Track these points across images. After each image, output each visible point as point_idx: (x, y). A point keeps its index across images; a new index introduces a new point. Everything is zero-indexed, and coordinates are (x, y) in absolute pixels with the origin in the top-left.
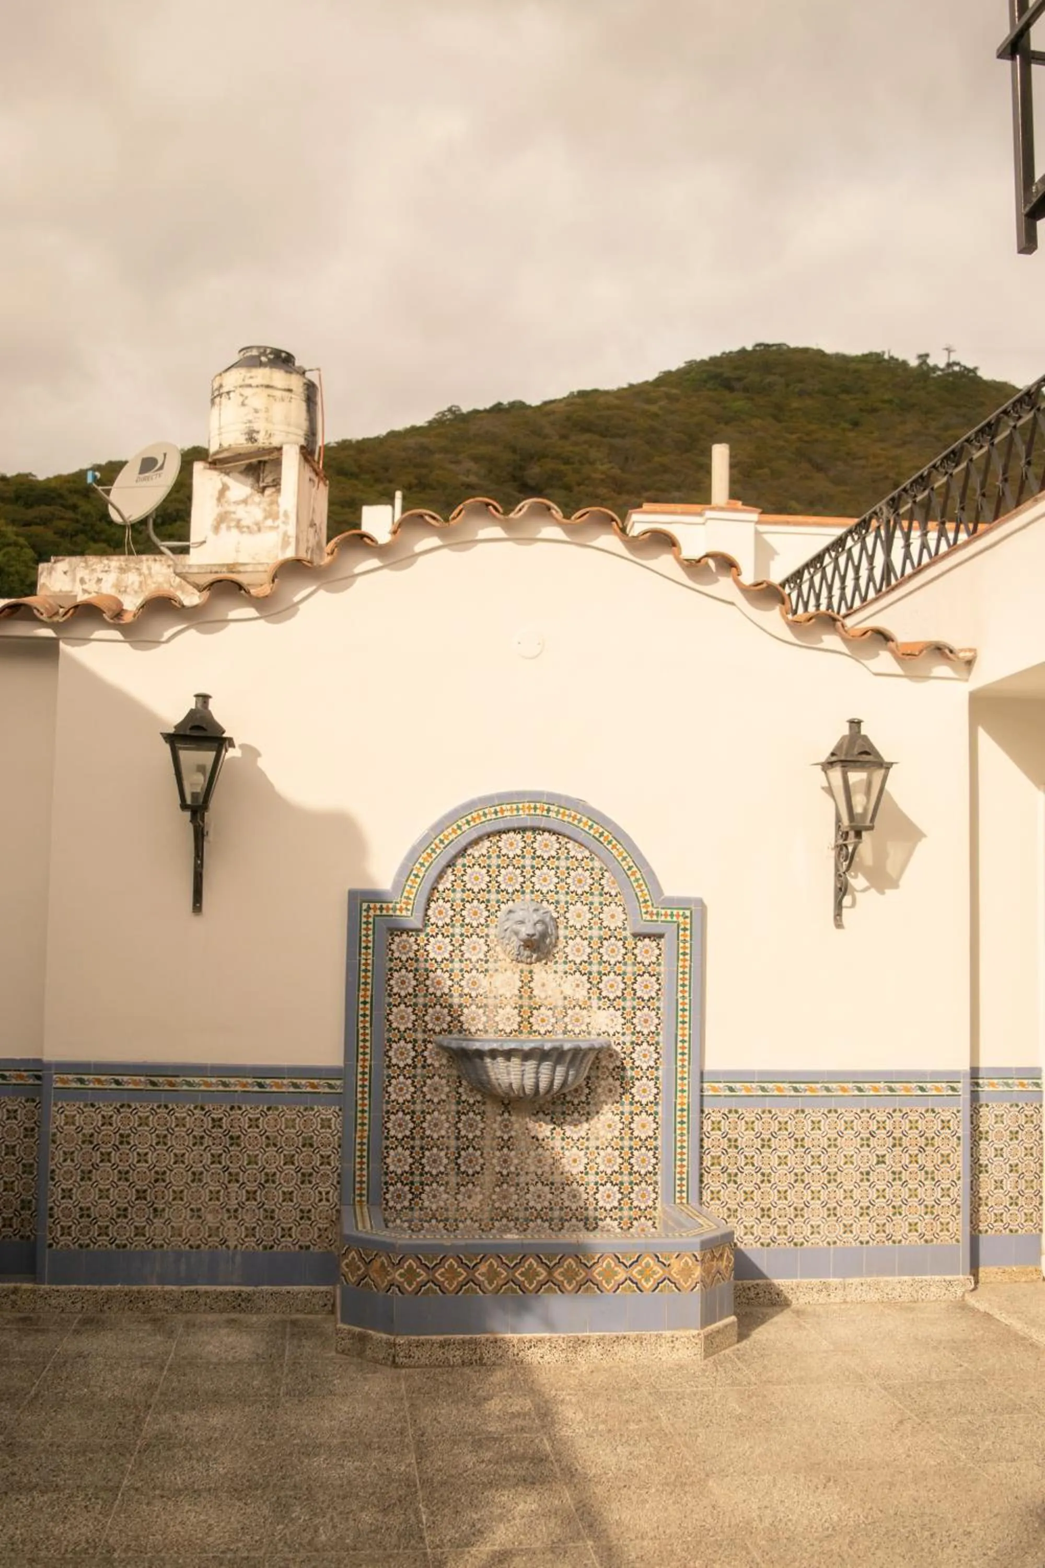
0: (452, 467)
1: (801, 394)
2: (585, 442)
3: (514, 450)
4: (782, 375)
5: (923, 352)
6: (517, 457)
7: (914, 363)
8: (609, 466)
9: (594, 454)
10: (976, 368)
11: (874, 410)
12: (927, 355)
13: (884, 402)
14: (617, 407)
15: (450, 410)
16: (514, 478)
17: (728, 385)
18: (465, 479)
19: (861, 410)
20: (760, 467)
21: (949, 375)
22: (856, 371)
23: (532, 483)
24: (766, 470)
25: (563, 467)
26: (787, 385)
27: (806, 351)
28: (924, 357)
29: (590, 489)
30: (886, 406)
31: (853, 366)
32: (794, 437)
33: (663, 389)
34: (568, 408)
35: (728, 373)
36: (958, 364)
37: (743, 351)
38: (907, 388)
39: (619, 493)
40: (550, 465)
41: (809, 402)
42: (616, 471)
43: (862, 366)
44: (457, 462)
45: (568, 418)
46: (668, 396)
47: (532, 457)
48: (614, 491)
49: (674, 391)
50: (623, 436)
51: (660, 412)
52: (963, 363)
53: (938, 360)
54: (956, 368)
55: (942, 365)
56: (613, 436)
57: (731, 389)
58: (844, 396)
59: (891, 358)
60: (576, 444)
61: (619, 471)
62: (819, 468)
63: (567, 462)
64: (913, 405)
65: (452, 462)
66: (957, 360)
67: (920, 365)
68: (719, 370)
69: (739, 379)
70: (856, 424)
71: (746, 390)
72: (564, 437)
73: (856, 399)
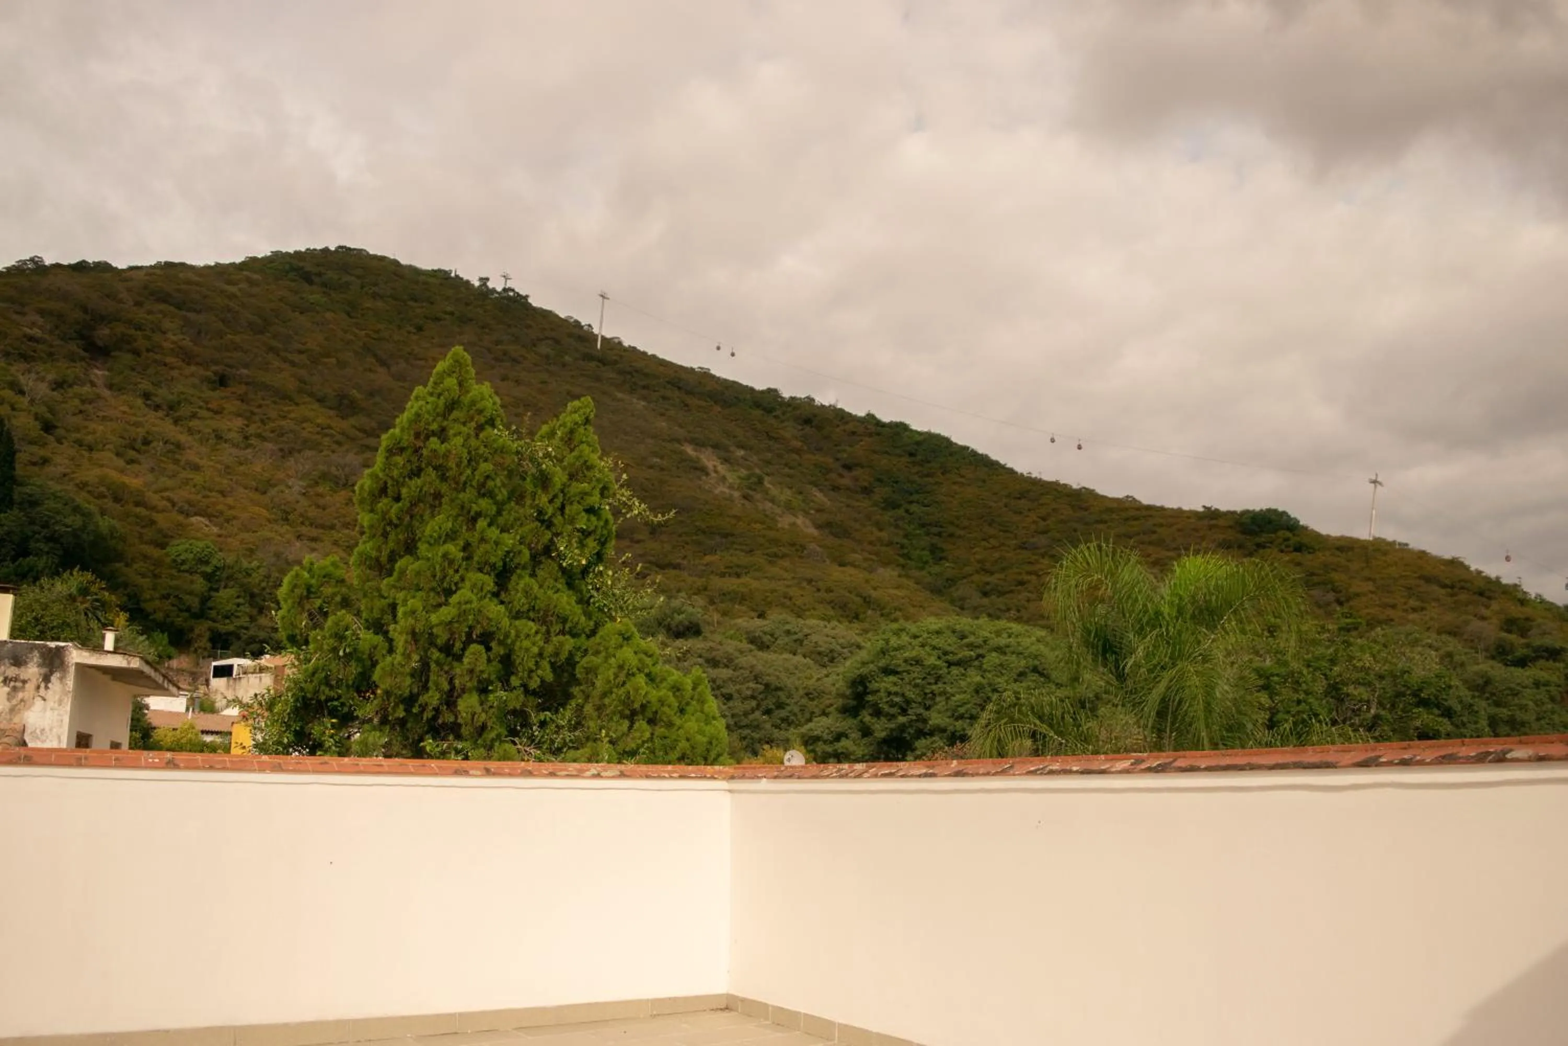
0: (15, 317)
1: (375, 296)
2: (161, 312)
3: (85, 310)
4: (358, 277)
5: (484, 276)
6: (88, 317)
7: (477, 284)
8: (181, 337)
9: (167, 324)
10: (527, 296)
11: (438, 319)
12: (487, 279)
13: (446, 313)
14: (197, 284)
15: (32, 260)
16: (82, 337)
17: (307, 278)
18: (28, 331)
19: (426, 318)
20: (328, 356)
21: (504, 298)
22: (425, 283)
23: (100, 343)
24: (333, 360)
25: (132, 332)
26: (362, 287)
27: (383, 259)
28: (484, 280)
29: (158, 357)
30: (447, 317)
31: (422, 278)
32: (364, 332)
33: (245, 273)
34: (147, 278)
35: (309, 267)
36: (513, 290)
37: (326, 250)
38: (467, 304)
39: (189, 364)
40: (120, 329)
41: (380, 304)
42: (187, 343)
43: (431, 280)
44: (23, 314)
45: (145, 287)
46: (249, 281)
47: (102, 318)
48: (183, 361)
49: (256, 277)
50: (199, 312)
51: (239, 294)
52: (517, 290)
53: (497, 284)
54: (511, 294)
55: (499, 289)
56: (189, 310)
57: (310, 282)
58: (411, 303)
59: (457, 276)
60: (150, 312)
61: (191, 344)
62: (383, 363)
63: (139, 328)
64: (471, 320)
65: (17, 313)
66: (513, 287)
67: (481, 286)
68: (301, 264)
69: (320, 275)
70: (420, 329)
71: (324, 285)
72: (138, 304)
73: (422, 307)
